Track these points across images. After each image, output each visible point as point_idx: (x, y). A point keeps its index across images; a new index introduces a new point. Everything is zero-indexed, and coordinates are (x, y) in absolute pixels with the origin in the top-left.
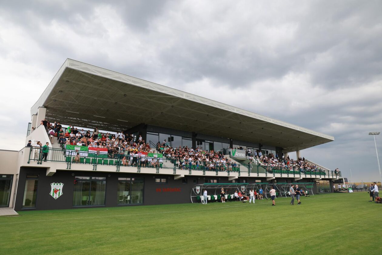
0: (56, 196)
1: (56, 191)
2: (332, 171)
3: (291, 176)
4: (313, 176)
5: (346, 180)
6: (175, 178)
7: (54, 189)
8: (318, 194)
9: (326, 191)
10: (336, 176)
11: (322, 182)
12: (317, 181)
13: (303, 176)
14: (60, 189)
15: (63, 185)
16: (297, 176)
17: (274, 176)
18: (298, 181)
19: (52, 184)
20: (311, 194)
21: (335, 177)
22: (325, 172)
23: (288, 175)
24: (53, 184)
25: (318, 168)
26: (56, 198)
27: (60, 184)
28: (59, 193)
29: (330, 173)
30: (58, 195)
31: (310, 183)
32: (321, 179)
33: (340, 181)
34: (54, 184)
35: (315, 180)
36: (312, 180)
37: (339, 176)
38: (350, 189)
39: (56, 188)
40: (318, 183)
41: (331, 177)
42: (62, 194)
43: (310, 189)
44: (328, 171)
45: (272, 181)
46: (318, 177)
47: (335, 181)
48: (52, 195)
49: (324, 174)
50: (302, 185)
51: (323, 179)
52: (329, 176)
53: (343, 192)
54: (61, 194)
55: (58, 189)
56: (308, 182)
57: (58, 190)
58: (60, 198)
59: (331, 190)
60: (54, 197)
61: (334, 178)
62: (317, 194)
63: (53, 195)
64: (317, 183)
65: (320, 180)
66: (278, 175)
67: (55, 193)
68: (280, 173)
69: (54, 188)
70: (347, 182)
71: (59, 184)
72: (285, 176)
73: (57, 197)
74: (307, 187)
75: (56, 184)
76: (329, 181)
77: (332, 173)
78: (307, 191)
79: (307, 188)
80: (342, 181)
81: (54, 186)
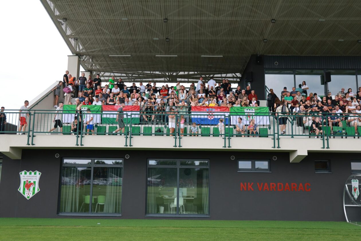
0: (28, 194)
1: (28, 185)
6: (292, 159)
7: (24, 182)
14: (35, 182)
15: (39, 174)
19: (21, 174)
24: (23, 172)
26: (28, 197)
27: (35, 174)
28: (34, 189)
30: (32, 193)
34: (25, 173)
39: (29, 180)
42: (38, 190)
48: (21, 191)
54: (36, 191)
55: (32, 182)
57: (31, 184)
58: (36, 197)
60: (26, 196)
63: (24, 193)
67: (28, 189)
69: (25, 180)
71: (33, 173)
73: (31, 196)
75: (28, 173)
81: (25, 176)
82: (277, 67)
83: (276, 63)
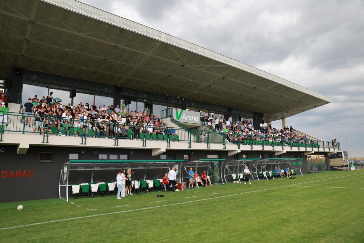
2: (329, 142)
3: (268, 148)
4: (302, 149)
5: (346, 155)
8: (310, 173)
9: (320, 169)
10: (334, 149)
11: (314, 157)
12: (307, 156)
13: (287, 148)
16: (278, 148)
17: (239, 149)
18: (280, 156)
20: (300, 174)
21: (332, 150)
22: (319, 143)
23: (263, 146)
25: (309, 138)
29: (326, 145)
31: (299, 158)
32: (313, 152)
33: (338, 155)
35: (305, 155)
36: (301, 155)
37: (337, 149)
38: (352, 165)
40: (310, 159)
41: (327, 150)
43: (297, 166)
44: (323, 142)
45: (238, 156)
46: (309, 149)
47: (331, 155)
49: (318, 146)
50: (286, 161)
51: (316, 153)
52: (324, 148)
53: (343, 170)
56: (295, 157)
59: (327, 167)
61: (330, 151)
62: (308, 173)
64: (308, 159)
65: (313, 154)
66: (246, 147)
68: (249, 144)
70: (347, 156)
72: (257, 148)
74: (294, 164)
76: (323, 156)
77: (329, 145)
78: (292, 170)
79: (293, 166)
80: (340, 155)
82: (34, 80)
83: (35, 77)
